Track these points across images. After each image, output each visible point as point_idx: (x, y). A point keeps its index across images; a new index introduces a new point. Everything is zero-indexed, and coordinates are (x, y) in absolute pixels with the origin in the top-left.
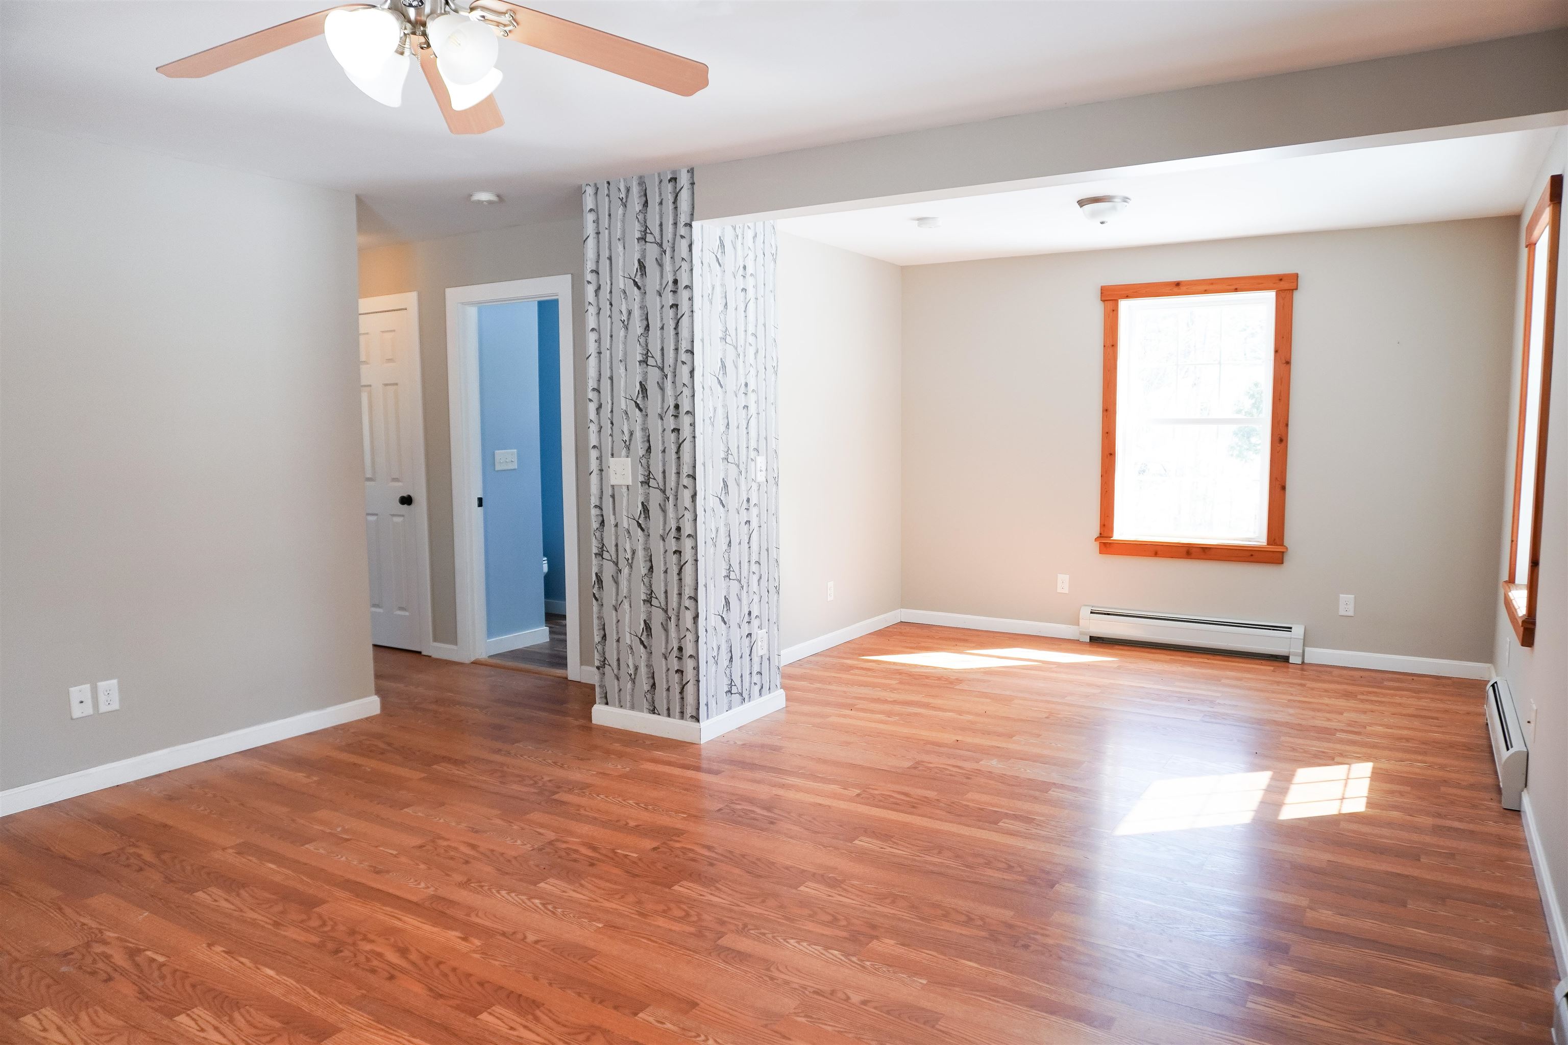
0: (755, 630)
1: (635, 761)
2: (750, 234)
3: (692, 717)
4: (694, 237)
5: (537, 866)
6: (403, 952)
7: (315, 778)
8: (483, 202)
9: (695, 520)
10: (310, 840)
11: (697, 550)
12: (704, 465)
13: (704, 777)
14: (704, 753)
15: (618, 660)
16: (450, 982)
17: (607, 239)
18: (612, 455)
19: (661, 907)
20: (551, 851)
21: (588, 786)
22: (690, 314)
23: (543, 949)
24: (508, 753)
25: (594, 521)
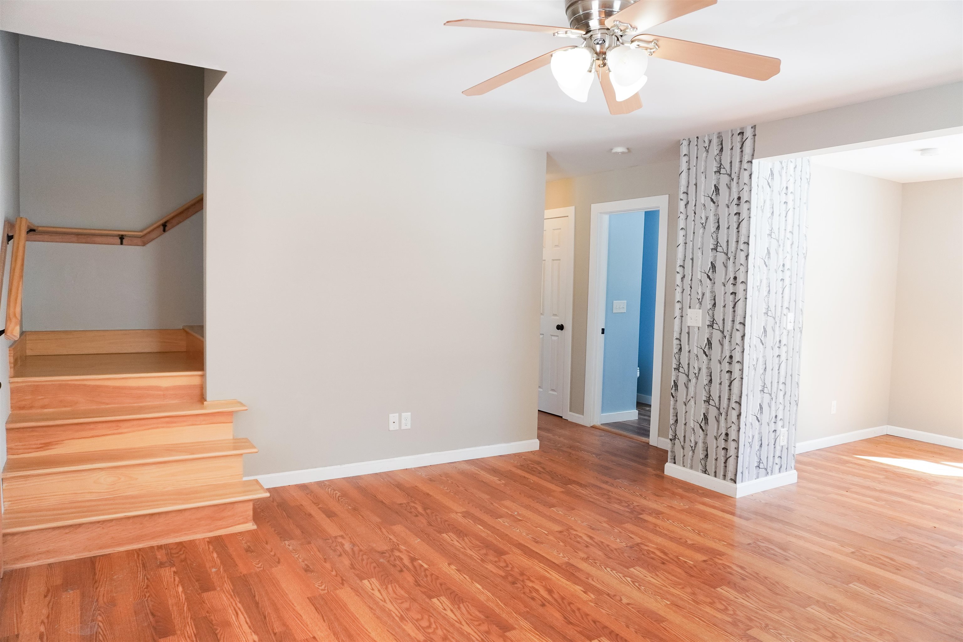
0: (779, 428)
1: (692, 502)
2: (792, 166)
3: (731, 479)
4: (753, 170)
5: (629, 557)
6: (550, 592)
7: (503, 482)
8: (619, 152)
9: (743, 352)
10: (501, 517)
11: (743, 372)
12: (751, 316)
13: (736, 519)
14: (738, 504)
15: (685, 436)
16: (576, 616)
17: (694, 173)
18: (690, 307)
19: (708, 600)
20: (637, 549)
21: (662, 513)
22: (748, 219)
23: (632, 609)
24: (612, 485)
25: (675, 348)
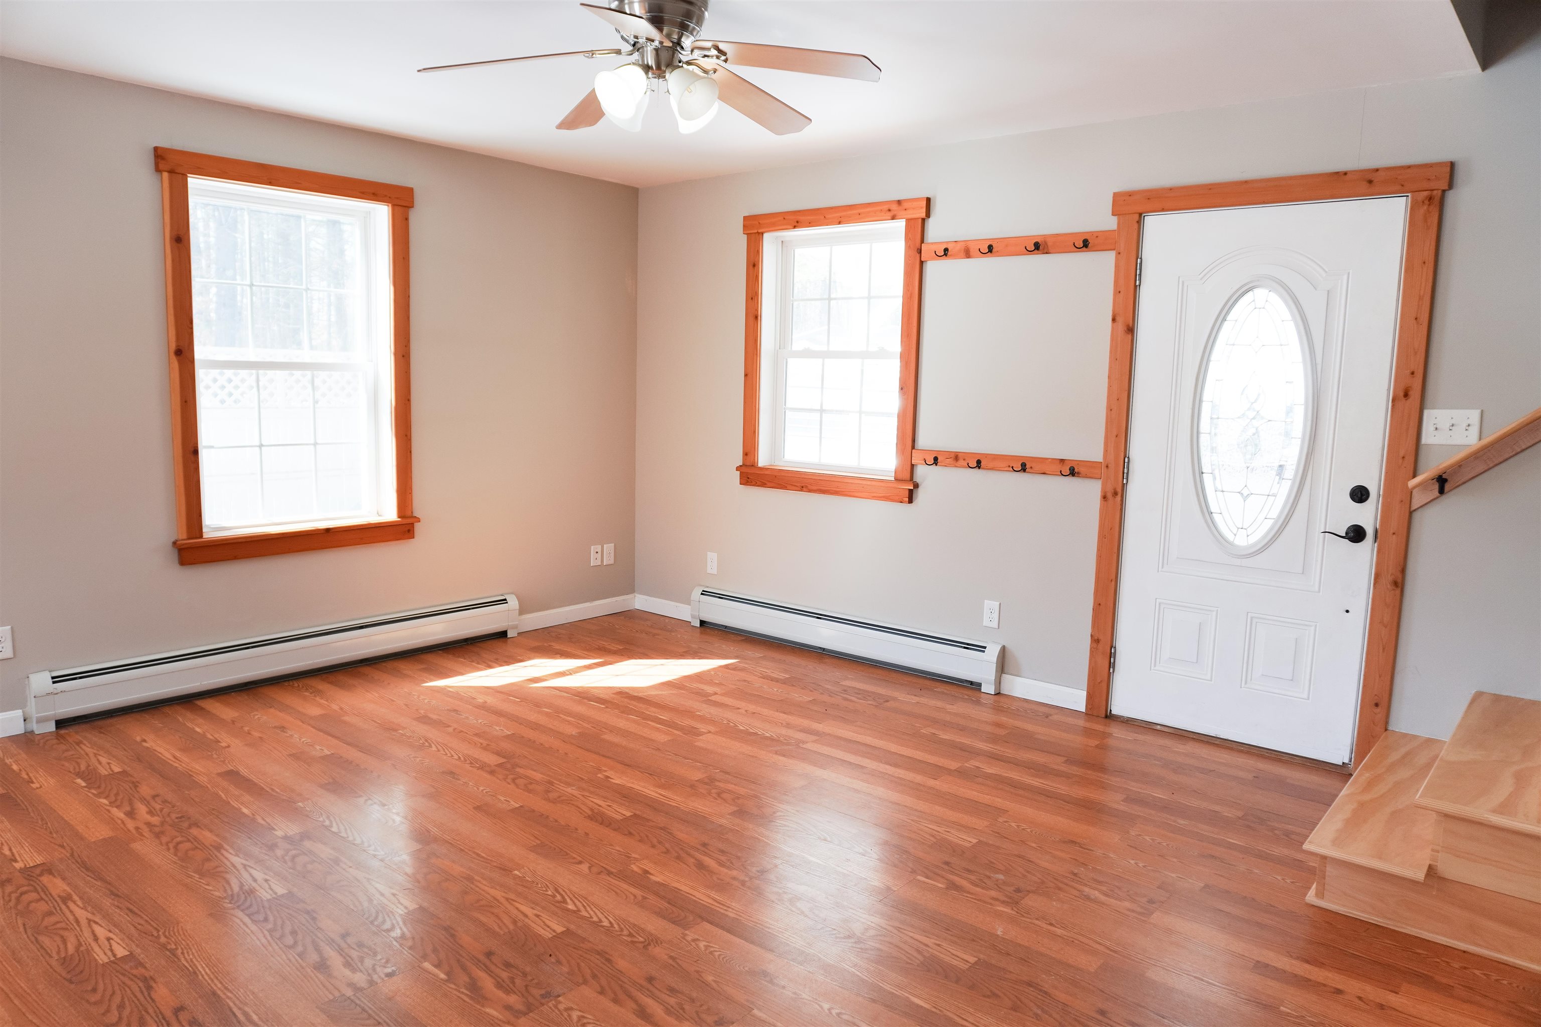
5: (559, 962)
16: (655, 839)
20: (532, 993)
23: (575, 856)
